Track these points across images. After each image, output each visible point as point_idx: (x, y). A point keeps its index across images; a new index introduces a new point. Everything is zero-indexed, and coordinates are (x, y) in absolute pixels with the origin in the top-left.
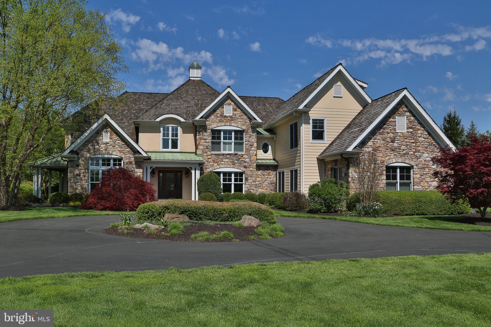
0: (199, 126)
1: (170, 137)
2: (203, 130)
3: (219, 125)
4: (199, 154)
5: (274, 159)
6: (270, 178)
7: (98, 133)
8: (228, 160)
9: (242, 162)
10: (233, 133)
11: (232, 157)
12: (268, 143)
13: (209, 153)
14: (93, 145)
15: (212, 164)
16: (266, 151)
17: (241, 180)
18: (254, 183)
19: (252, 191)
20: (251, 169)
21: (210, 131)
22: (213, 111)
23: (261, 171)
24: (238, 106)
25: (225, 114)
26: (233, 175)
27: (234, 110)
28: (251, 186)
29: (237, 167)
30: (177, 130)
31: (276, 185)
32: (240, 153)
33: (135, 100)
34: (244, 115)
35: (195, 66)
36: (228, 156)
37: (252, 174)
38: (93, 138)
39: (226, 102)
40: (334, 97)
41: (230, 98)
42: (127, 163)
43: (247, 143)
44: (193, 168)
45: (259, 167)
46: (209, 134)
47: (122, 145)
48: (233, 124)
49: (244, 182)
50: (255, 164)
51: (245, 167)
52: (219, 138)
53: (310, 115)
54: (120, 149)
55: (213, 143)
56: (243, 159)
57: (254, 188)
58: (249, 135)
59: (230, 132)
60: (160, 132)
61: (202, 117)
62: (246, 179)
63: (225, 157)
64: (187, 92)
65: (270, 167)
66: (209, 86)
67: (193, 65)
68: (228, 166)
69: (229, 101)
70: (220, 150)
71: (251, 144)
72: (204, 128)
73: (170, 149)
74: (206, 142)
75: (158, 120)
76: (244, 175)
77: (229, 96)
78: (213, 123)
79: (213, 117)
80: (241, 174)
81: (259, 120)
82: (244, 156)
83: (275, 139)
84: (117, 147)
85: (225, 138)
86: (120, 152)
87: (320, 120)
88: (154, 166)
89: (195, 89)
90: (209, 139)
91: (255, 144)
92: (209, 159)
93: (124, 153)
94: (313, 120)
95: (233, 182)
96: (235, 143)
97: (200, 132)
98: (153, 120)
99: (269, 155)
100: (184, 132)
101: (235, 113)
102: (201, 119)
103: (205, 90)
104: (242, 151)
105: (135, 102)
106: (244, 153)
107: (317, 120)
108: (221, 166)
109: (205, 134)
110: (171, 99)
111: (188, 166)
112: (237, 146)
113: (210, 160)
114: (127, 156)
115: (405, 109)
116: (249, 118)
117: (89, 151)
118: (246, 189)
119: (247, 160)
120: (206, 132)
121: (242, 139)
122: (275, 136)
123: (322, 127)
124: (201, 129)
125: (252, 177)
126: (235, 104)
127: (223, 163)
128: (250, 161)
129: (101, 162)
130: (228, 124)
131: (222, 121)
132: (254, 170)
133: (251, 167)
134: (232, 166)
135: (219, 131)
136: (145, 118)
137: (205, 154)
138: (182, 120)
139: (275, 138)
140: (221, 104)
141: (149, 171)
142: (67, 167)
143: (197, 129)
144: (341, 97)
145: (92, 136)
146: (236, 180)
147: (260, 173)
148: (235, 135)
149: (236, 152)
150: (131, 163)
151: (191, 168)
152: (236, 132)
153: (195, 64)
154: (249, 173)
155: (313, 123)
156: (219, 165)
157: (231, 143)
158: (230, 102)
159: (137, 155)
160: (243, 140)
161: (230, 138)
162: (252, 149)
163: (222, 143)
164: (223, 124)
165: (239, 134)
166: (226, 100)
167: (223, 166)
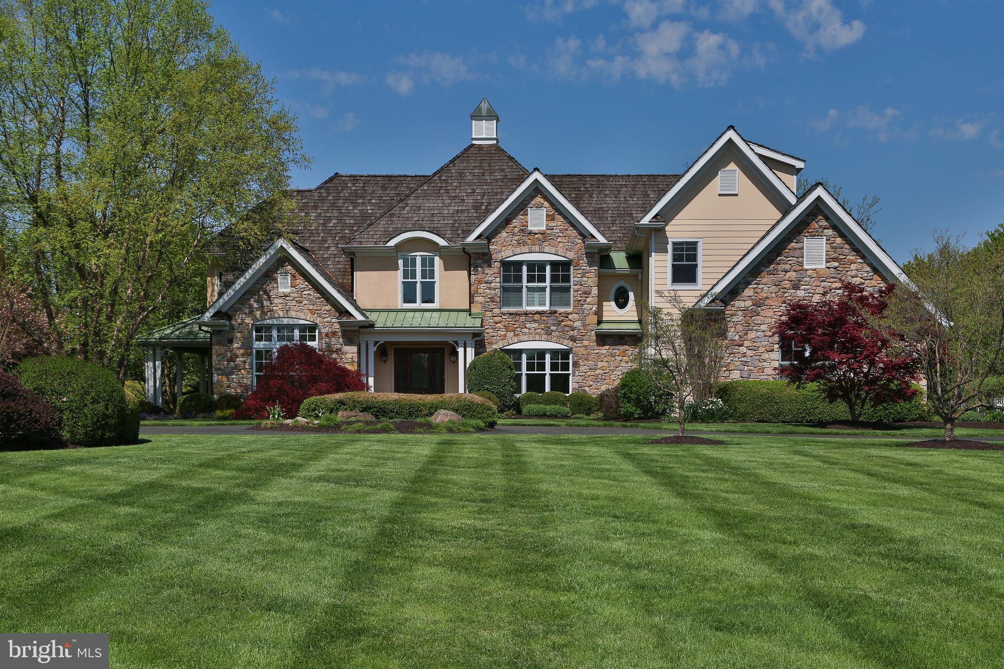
0: (474, 255)
1: (419, 278)
2: (484, 262)
3: (518, 250)
4: (475, 314)
5: (640, 322)
6: (627, 363)
7: (268, 275)
8: (535, 325)
9: (566, 329)
10: (548, 268)
11: (544, 318)
12: (627, 286)
13: (497, 311)
14: (260, 301)
15: (502, 333)
16: (622, 305)
17: (566, 367)
18: (593, 373)
19: (587, 389)
20: (586, 343)
21: (497, 264)
22: (505, 221)
23: (607, 347)
24: (557, 210)
25: (530, 228)
26: (548, 357)
27: (550, 218)
28: (585, 378)
29: (555, 338)
30: (432, 264)
32: (561, 310)
33: (355, 194)
34: (571, 228)
35: (484, 112)
36: (537, 317)
37: (588, 354)
38: (258, 286)
39: (533, 202)
40: (720, 195)
41: (541, 193)
42: (327, 335)
43: (576, 287)
44: (461, 343)
45: (603, 339)
46: (496, 271)
47: (316, 298)
48: (547, 249)
49: (570, 372)
50: (593, 333)
51: (573, 339)
52: (519, 279)
53: (668, 234)
54: (311, 307)
55: (505, 290)
56: (569, 323)
57: (591, 383)
58: (580, 271)
59: (541, 265)
60: (397, 269)
61: (479, 237)
62: (576, 364)
63: (530, 319)
64: (461, 175)
65: (626, 339)
66: (511, 159)
67: (481, 110)
68: (537, 337)
69: (539, 199)
70: (520, 304)
71: (586, 289)
72: (486, 258)
73: (419, 305)
74: (490, 289)
75: (392, 243)
76: (571, 356)
77: (537, 189)
78: (504, 248)
79: (504, 234)
80: (565, 354)
81: (602, 240)
82: (570, 317)
83: (640, 278)
84: (305, 302)
85: (531, 279)
86: (312, 312)
87: (688, 243)
88: (382, 340)
89: (481, 167)
90: (497, 283)
91: (595, 291)
92: (497, 323)
93: (320, 316)
94: (674, 244)
95: (548, 371)
96: (552, 289)
97: (477, 267)
98: (381, 245)
99: (630, 312)
100: (447, 268)
101: (552, 224)
102: (478, 241)
103: (503, 170)
104: (568, 305)
105: (354, 198)
106: (570, 310)
107: (682, 243)
108: (522, 338)
109: (487, 271)
110: (425, 196)
111: (450, 340)
112: (557, 295)
113: (499, 325)
114: (325, 320)
115: (824, 223)
116: (581, 234)
117: (251, 312)
118: (576, 386)
119: (578, 324)
120: (490, 266)
121: (567, 279)
122: (640, 270)
123: (694, 258)
124: (479, 262)
125: (587, 360)
126: (551, 205)
127: (527, 330)
128: (584, 325)
129: (275, 333)
130: (537, 248)
131: (525, 244)
132: (591, 344)
133: (585, 338)
134: (544, 337)
135: (519, 264)
136: (366, 242)
137: (489, 314)
138: (442, 242)
139: (640, 275)
140: (521, 206)
141: (372, 349)
142: (211, 344)
143: (472, 261)
144: (736, 195)
145: (257, 282)
146: (554, 367)
147: (605, 352)
148: (552, 271)
149: (554, 308)
150: (334, 333)
151: (456, 342)
152: (554, 265)
153: (484, 106)
154: (582, 351)
155: (674, 249)
156: (518, 335)
157: (543, 289)
158: (542, 200)
159: (344, 319)
160: (568, 281)
161: (542, 279)
162: (588, 300)
163: (524, 290)
164: (526, 249)
165: (561, 269)
166: (533, 197)
167: (526, 338)
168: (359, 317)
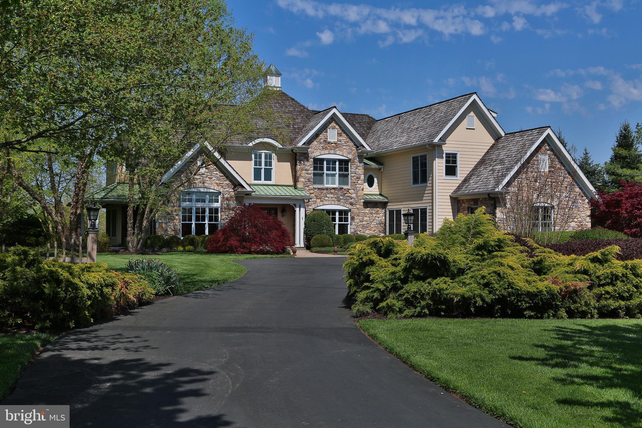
0: (300, 154)
1: (263, 166)
2: (304, 158)
3: (323, 152)
4: (299, 188)
5: (381, 195)
6: (378, 218)
7: (192, 161)
8: (332, 196)
9: (348, 198)
10: (337, 163)
11: (336, 192)
12: (374, 175)
13: (311, 187)
14: (186, 177)
15: (314, 200)
16: (371, 184)
17: (346, 220)
18: (361, 224)
19: (358, 232)
20: (358, 206)
21: (312, 160)
22: (316, 135)
23: (369, 209)
24: (343, 130)
25: (328, 140)
26: (337, 214)
27: (339, 135)
28: (357, 226)
29: (342, 203)
30: (271, 158)
31: (385, 225)
32: (345, 187)
34: (351, 141)
35: (274, 72)
36: (333, 191)
37: (359, 213)
39: (330, 125)
40: (467, 129)
41: (335, 120)
42: (227, 199)
43: (353, 175)
44: (298, 205)
45: (368, 204)
46: (311, 164)
47: (221, 176)
48: (338, 153)
49: (349, 222)
50: (363, 201)
51: (351, 204)
52: (322, 169)
53: (444, 148)
54: (218, 182)
55: (314, 174)
56: (349, 195)
57: (361, 229)
58: (355, 166)
59: (334, 161)
60: (251, 160)
61: (304, 144)
62: (353, 219)
63: (329, 192)
65: (378, 204)
66: (293, 99)
67: (271, 70)
68: (333, 203)
69: (333, 124)
70: (323, 183)
71: (358, 176)
72: (305, 156)
73: (263, 181)
74: (308, 174)
75: (251, 144)
76: (349, 214)
77: (334, 118)
78: (315, 151)
79: (315, 143)
80: (346, 212)
82: (350, 191)
83: (382, 170)
84: (214, 179)
85: (328, 169)
86: (218, 185)
87: (453, 154)
88: (253, 202)
90: (311, 170)
91: (362, 177)
92: (311, 194)
93: (222, 187)
94: (446, 154)
95: (337, 222)
96: (339, 175)
97: (301, 161)
98: (244, 145)
99: (375, 189)
100: (279, 160)
101: (340, 138)
102: (304, 146)
103: (292, 106)
104: (348, 184)
106: (349, 187)
107: (449, 154)
108: (325, 203)
109: (306, 163)
111: (291, 203)
112: (341, 178)
113: (312, 195)
114: (226, 190)
115: (547, 147)
116: (355, 145)
118: (353, 230)
119: (354, 195)
120: (308, 161)
121: (347, 170)
123: (455, 162)
124: (302, 158)
125: (358, 216)
126: (340, 127)
127: (327, 198)
128: (357, 196)
129: (195, 197)
130: (332, 152)
131: (326, 149)
132: (361, 207)
133: (357, 203)
134: (337, 202)
135: (322, 160)
136: (235, 143)
137: (307, 188)
138: (279, 145)
140: (324, 128)
143: (298, 157)
144: (474, 129)
146: (340, 220)
147: (367, 211)
148: (339, 165)
149: (341, 186)
150: (231, 198)
151: (295, 205)
152: (341, 161)
153: (273, 68)
154: (356, 211)
155: (446, 157)
156: (323, 201)
157: (334, 175)
158: (335, 125)
159: (239, 190)
161: (334, 169)
162: (359, 182)
163: (325, 175)
164: (327, 152)
165: (344, 164)
166: (330, 123)
167: (327, 203)
168: (248, 189)
